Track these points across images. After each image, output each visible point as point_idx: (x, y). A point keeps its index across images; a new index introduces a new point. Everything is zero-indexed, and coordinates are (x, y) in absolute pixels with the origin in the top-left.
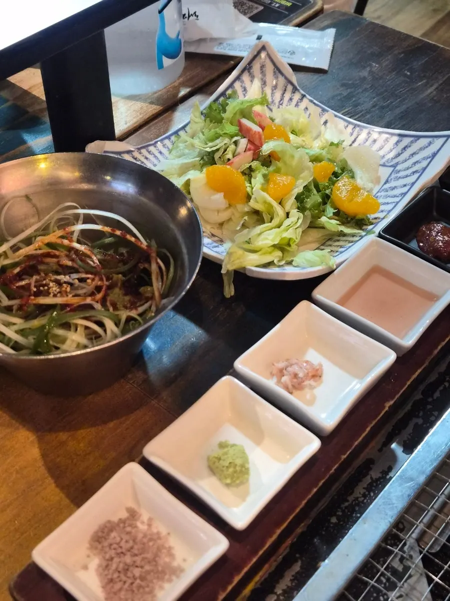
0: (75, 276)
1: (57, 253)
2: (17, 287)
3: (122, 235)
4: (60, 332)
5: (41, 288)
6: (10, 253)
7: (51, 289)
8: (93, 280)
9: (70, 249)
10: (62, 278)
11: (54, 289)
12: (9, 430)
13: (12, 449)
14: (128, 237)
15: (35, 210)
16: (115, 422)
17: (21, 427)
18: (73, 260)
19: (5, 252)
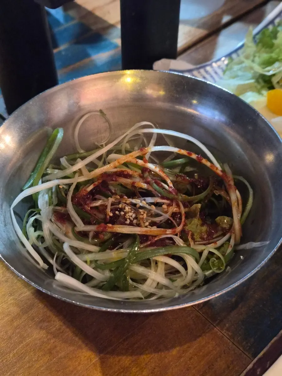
0: (150, 200)
1: (131, 172)
2: (91, 208)
3: (199, 159)
4: (140, 270)
5: (117, 212)
6: (85, 171)
7: (127, 215)
8: (169, 205)
9: (144, 170)
10: (138, 202)
11: (130, 214)
12: (71, 348)
13: (75, 372)
14: (204, 161)
15: (108, 125)
16: (178, 348)
17: (83, 346)
18: (148, 183)
19: (80, 169)
